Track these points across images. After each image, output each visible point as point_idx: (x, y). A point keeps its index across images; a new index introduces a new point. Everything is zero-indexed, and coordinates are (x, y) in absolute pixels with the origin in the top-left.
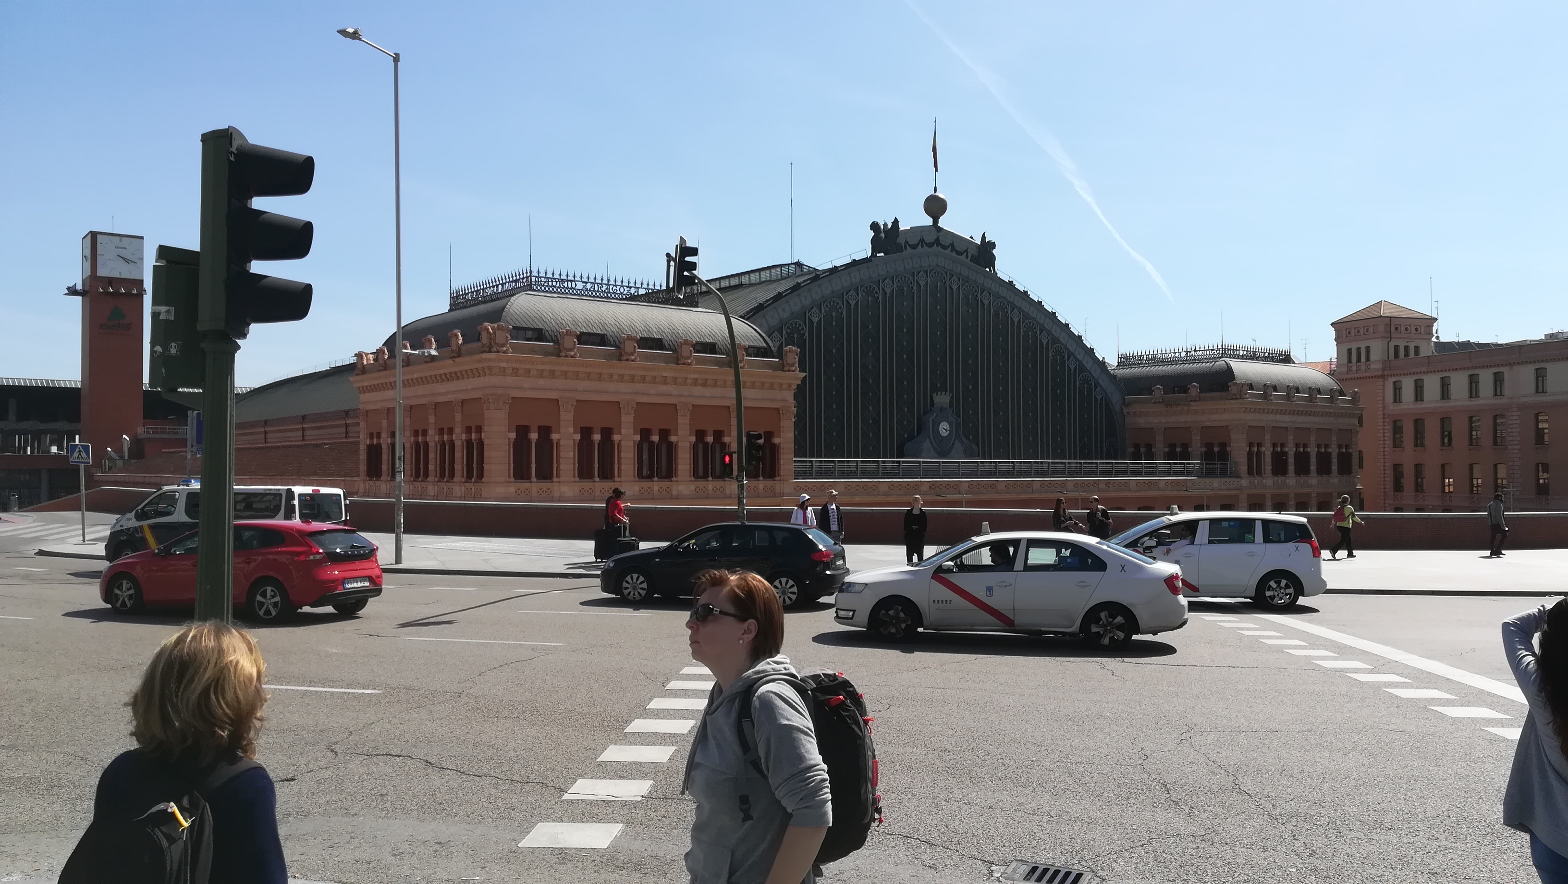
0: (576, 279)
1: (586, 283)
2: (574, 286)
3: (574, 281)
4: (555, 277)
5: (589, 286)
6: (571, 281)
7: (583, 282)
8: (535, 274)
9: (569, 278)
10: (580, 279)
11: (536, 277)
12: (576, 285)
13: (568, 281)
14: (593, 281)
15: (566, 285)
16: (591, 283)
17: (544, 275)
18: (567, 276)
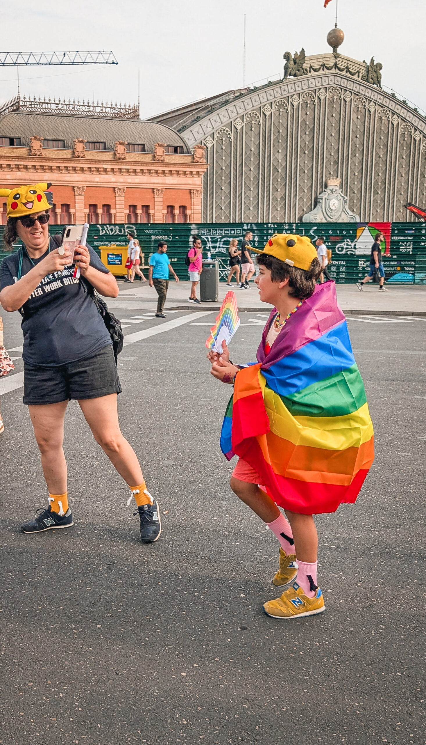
3: (50, 103)
4: (36, 101)
5: (60, 106)
7: (56, 104)
8: (22, 99)
9: (46, 102)
10: (53, 102)
12: (51, 106)
14: (63, 103)
15: (44, 106)
17: (28, 100)
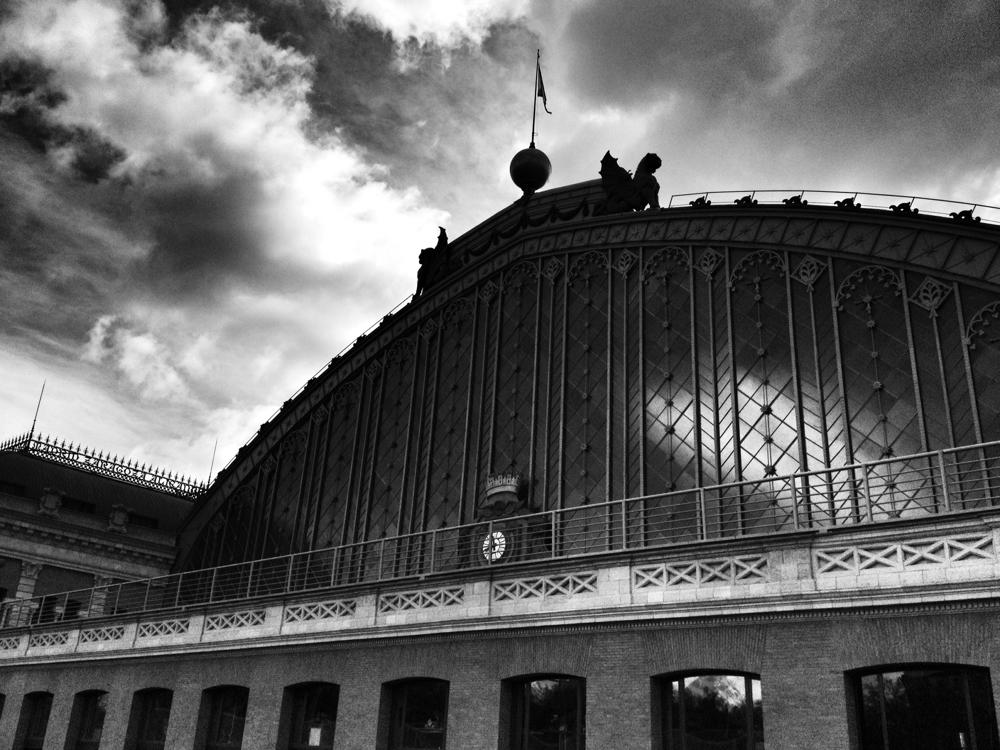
0: (80, 452)
1: (90, 458)
2: (75, 458)
3: (77, 454)
5: (92, 461)
6: (74, 453)
7: (87, 457)
8: (35, 438)
9: (73, 450)
10: (83, 453)
11: (36, 442)
12: (78, 458)
13: (70, 452)
14: (98, 457)
15: (67, 456)
16: (95, 459)
17: (45, 442)
18: (71, 447)
